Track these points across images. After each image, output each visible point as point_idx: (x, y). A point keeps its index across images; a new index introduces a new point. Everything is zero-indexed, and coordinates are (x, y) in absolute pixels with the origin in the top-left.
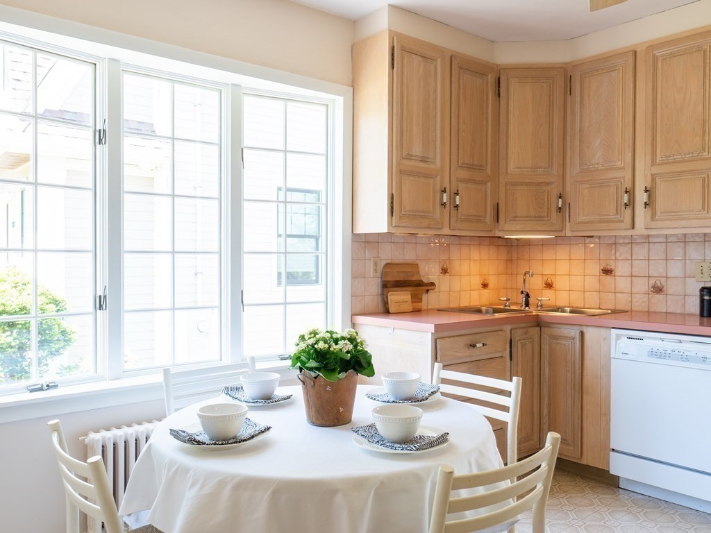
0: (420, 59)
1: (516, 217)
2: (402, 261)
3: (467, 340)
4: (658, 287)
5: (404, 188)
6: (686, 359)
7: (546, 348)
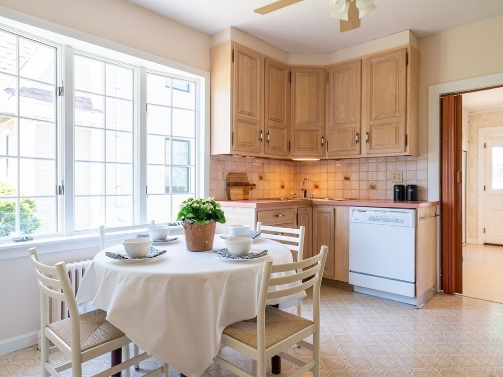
0: (248, 58)
1: (300, 148)
2: (238, 172)
3: (274, 213)
4: (373, 186)
5: (239, 130)
6: (387, 220)
7: (315, 219)
